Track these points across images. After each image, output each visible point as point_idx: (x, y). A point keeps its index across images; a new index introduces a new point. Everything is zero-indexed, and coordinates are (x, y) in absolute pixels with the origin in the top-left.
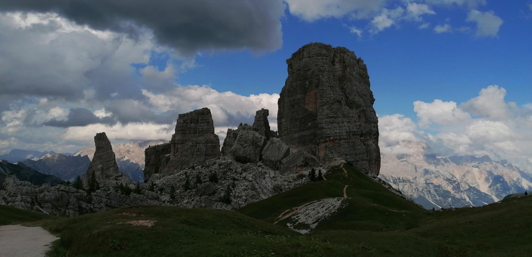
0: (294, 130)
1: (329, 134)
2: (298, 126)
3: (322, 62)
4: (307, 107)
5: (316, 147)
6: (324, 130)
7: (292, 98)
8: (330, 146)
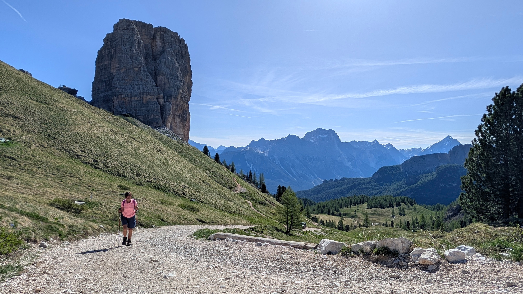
0: (101, 91)
1: (120, 93)
2: (104, 87)
3: (128, 35)
4: (112, 71)
5: (111, 104)
6: (117, 89)
7: (101, 64)
8: (121, 102)
